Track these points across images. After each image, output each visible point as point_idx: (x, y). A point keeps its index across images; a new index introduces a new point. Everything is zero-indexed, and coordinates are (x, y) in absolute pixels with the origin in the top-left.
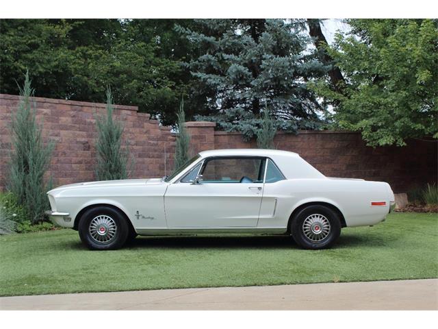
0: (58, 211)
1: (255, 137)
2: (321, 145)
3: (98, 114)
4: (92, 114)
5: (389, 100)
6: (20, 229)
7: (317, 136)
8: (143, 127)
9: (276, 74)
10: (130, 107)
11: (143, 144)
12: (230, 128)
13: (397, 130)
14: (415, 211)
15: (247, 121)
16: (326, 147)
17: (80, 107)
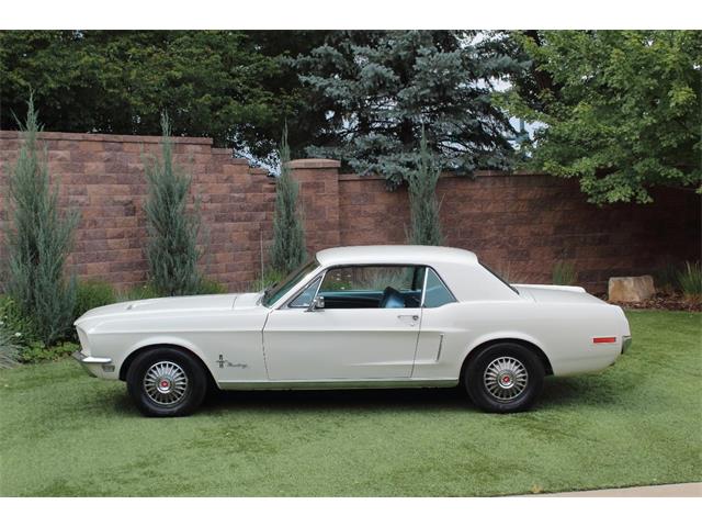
0: (93, 356)
1: (405, 184)
2: (513, 195)
3: (147, 154)
4: (139, 154)
5: (625, 129)
6: (27, 357)
7: (507, 178)
8: (222, 172)
9: (440, 80)
10: (200, 140)
11: (222, 199)
12: (364, 168)
13: (638, 178)
14: (667, 306)
15: (392, 158)
16: (523, 197)
17: (119, 145)
